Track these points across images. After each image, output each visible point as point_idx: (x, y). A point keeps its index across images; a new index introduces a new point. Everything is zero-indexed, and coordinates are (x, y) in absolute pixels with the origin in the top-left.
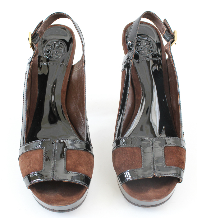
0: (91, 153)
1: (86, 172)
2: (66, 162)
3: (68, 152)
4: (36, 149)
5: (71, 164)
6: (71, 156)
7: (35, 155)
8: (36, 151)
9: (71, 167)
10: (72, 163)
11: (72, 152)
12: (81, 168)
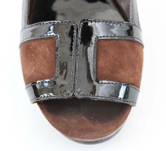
0: (140, 43)
1: (132, 79)
2: (97, 63)
3: (101, 43)
4: (44, 38)
5: (106, 66)
6: (105, 51)
7: (42, 49)
8: (43, 41)
9: (105, 73)
10: (108, 65)
11: (107, 43)
12: (124, 73)
